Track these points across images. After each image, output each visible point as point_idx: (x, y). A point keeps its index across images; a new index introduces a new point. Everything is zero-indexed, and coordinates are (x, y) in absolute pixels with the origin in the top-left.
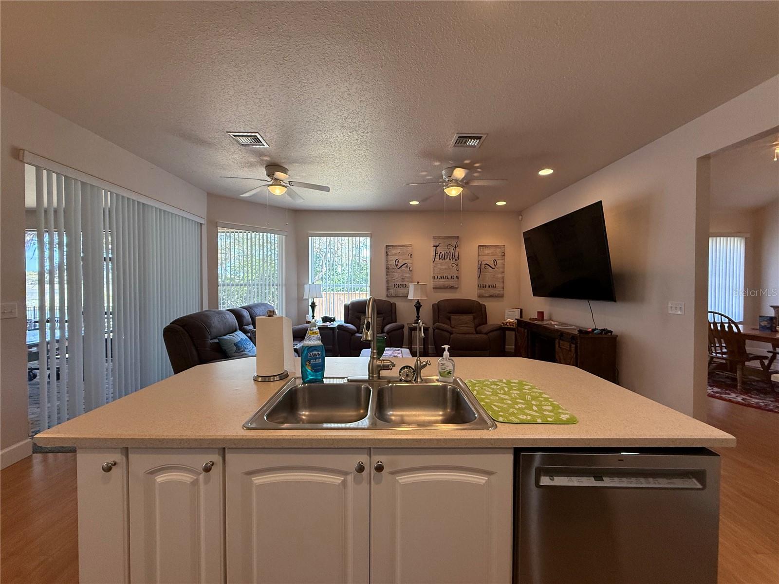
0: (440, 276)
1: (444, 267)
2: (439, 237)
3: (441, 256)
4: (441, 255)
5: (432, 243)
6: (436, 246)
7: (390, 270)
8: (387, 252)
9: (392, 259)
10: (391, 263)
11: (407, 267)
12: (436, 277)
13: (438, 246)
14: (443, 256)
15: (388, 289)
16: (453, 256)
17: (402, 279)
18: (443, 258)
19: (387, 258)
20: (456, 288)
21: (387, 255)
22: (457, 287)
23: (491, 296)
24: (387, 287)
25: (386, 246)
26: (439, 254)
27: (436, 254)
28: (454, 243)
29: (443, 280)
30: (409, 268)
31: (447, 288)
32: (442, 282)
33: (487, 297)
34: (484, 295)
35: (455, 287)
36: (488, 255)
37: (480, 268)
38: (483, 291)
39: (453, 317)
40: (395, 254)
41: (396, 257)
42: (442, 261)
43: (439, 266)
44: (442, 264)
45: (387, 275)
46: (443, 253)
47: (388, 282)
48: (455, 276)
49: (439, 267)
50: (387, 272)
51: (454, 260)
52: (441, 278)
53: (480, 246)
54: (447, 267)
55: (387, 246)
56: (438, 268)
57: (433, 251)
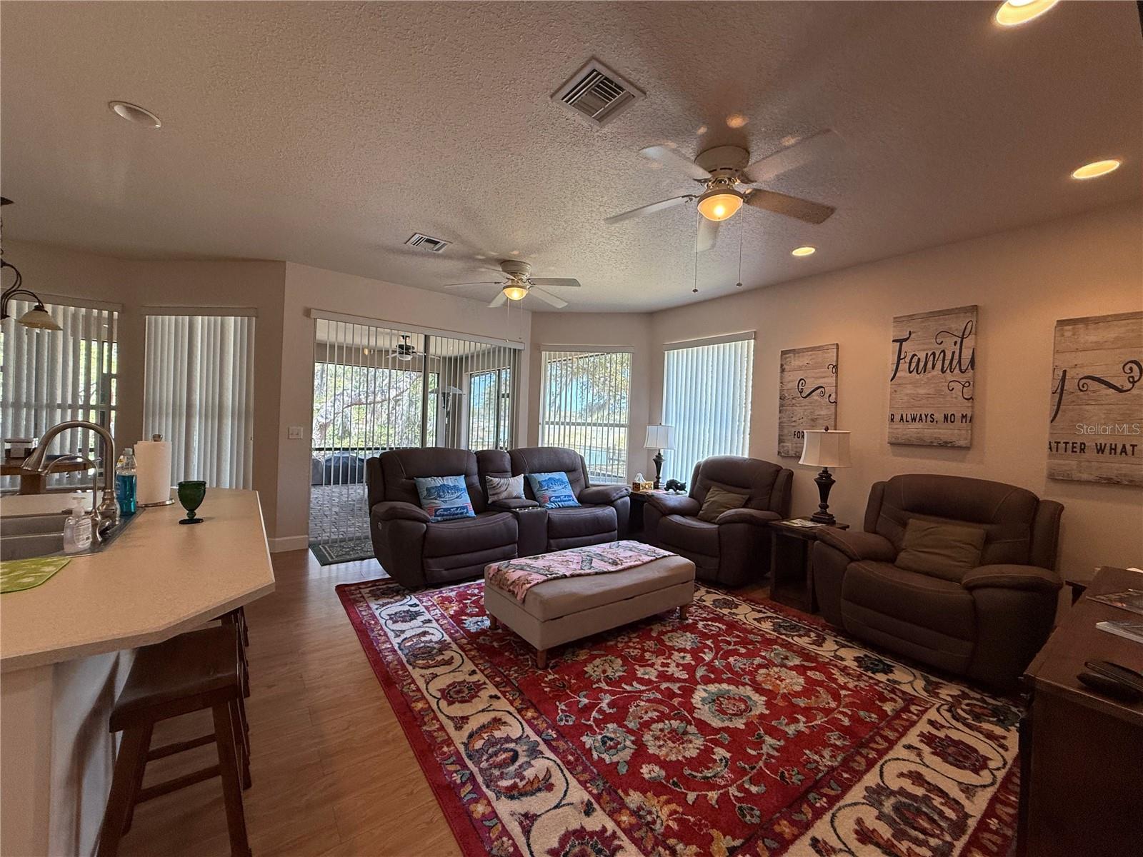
0: (911, 412)
1: (922, 391)
2: (911, 317)
3: (914, 365)
4: (915, 359)
5: (892, 333)
6: (901, 341)
7: (787, 402)
8: (782, 365)
9: (792, 378)
10: (790, 386)
11: (823, 394)
12: (897, 418)
13: (906, 340)
14: (922, 364)
15: (781, 441)
16: (955, 362)
17: (813, 420)
18: (919, 367)
19: (782, 378)
20: (968, 448)
21: (783, 370)
22: (962, 443)
23: (1111, 482)
24: (779, 435)
25: (782, 352)
26: (908, 360)
27: (899, 359)
28: (957, 325)
29: (917, 425)
30: (827, 395)
31: (930, 446)
32: (913, 429)
33: (1088, 482)
34: (1076, 476)
35: (957, 444)
36: (1098, 346)
37: (1060, 391)
38: (1070, 464)
39: (915, 522)
40: (800, 368)
41: (800, 375)
42: (918, 376)
43: (909, 390)
44: (915, 384)
45: (780, 412)
46: (922, 355)
47: (781, 427)
48: (958, 416)
49: (909, 392)
50: (781, 406)
51: (957, 371)
52: (914, 419)
53: (1061, 323)
54: (931, 391)
55: (784, 353)
56: (907, 395)
57: (893, 353)
